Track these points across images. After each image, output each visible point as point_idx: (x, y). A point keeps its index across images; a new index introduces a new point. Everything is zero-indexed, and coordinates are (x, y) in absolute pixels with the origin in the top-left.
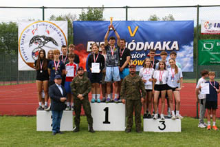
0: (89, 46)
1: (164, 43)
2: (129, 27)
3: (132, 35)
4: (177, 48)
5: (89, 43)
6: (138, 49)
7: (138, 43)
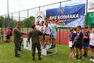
0: (50, 18)
1: (73, 15)
2: (61, 10)
3: (62, 13)
4: (78, 17)
5: (50, 17)
6: (64, 18)
7: (64, 16)
